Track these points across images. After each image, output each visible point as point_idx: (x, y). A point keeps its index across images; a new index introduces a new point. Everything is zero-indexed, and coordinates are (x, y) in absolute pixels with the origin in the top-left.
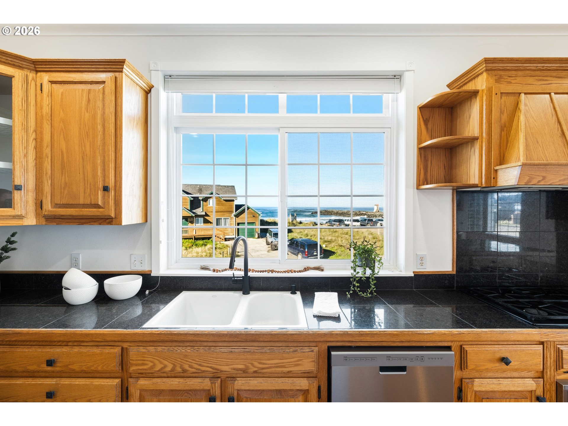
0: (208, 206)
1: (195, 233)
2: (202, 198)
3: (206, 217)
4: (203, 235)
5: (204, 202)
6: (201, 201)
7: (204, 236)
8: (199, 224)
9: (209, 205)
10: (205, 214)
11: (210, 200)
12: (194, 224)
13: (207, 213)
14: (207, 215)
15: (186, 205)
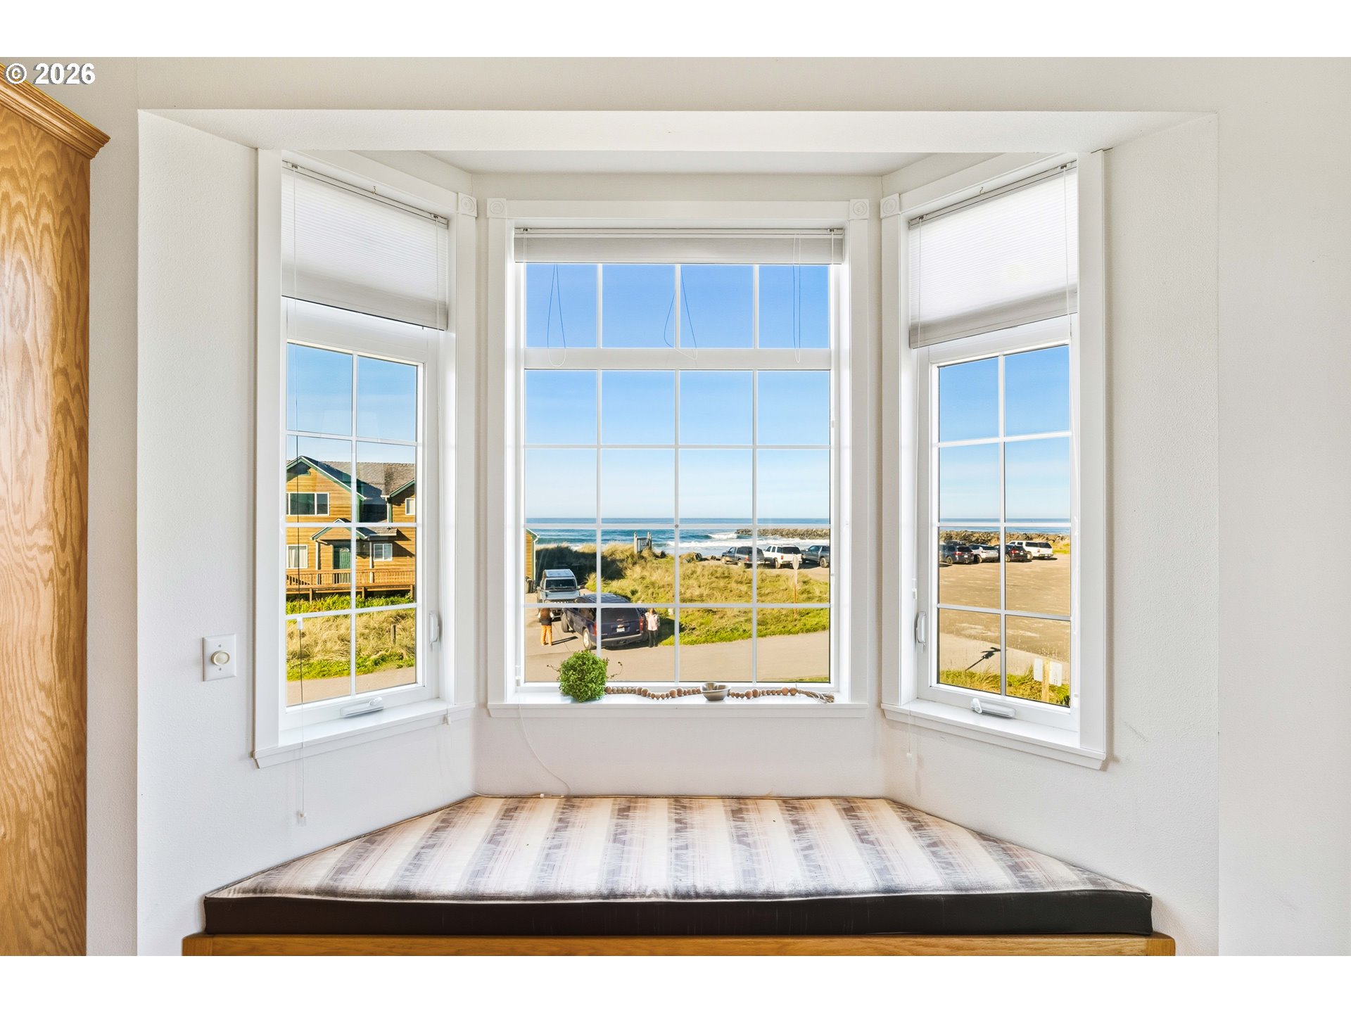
0: (404, 516)
1: (371, 581)
2: (389, 496)
3: (399, 543)
4: (387, 586)
5: (393, 506)
6: (388, 504)
7: (390, 586)
8: (382, 560)
9: (408, 512)
10: (395, 534)
11: (411, 502)
12: (371, 557)
13: (403, 533)
14: (400, 536)
15: (347, 513)
